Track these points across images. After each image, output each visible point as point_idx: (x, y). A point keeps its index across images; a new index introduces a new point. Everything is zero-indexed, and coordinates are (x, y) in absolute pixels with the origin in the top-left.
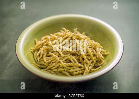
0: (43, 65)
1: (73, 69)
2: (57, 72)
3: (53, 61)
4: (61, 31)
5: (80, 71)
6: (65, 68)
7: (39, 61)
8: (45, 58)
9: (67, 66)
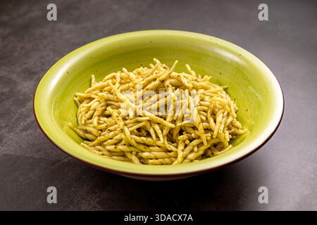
0: (90, 133)
1: (150, 152)
2: (114, 152)
3: (111, 126)
4: (151, 65)
5: (166, 159)
6: (133, 146)
7: (83, 122)
8: (97, 118)
9: (137, 143)
